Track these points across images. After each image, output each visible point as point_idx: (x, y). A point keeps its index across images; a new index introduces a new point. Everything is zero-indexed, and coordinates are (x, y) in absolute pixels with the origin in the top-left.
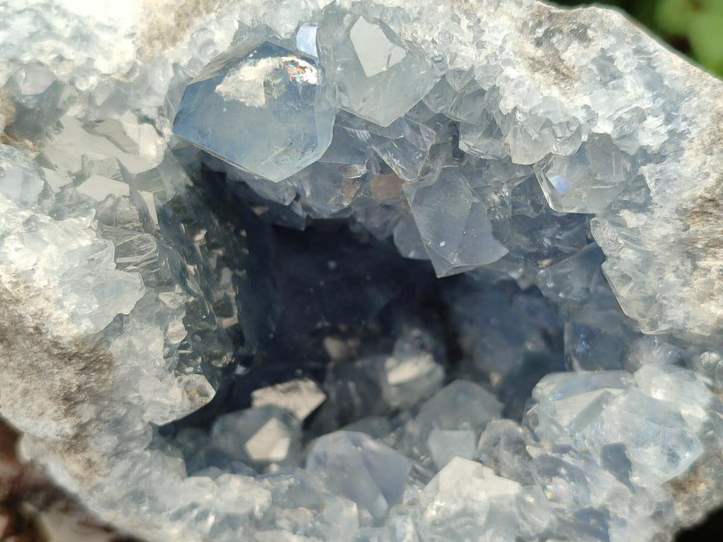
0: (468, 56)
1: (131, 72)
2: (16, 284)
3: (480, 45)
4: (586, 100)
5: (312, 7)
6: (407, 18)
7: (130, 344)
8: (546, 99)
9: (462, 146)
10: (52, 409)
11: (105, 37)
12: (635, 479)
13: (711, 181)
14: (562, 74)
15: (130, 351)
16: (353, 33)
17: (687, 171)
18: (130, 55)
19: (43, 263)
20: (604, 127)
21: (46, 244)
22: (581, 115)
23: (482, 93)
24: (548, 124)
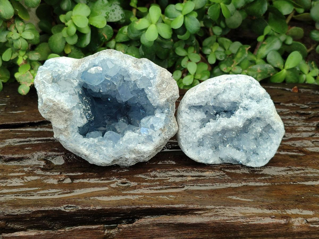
0: (124, 66)
1: (71, 72)
2: (58, 102)
3: (126, 64)
4: (142, 71)
5: (101, 60)
6: (115, 61)
7: (75, 111)
8: (136, 71)
9: (125, 79)
10: (63, 123)
11: (66, 67)
12: (155, 129)
13: (160, 81)
14: (138, 68)
15: (75, 112)
16: (107, 63)
17: (157, 80)
18: (71, 69)
19: (62, 98)
20: (144, 75)
21: (62, 96)
22: (141, 74)
23: (127, 71)
24: (136, 75)
